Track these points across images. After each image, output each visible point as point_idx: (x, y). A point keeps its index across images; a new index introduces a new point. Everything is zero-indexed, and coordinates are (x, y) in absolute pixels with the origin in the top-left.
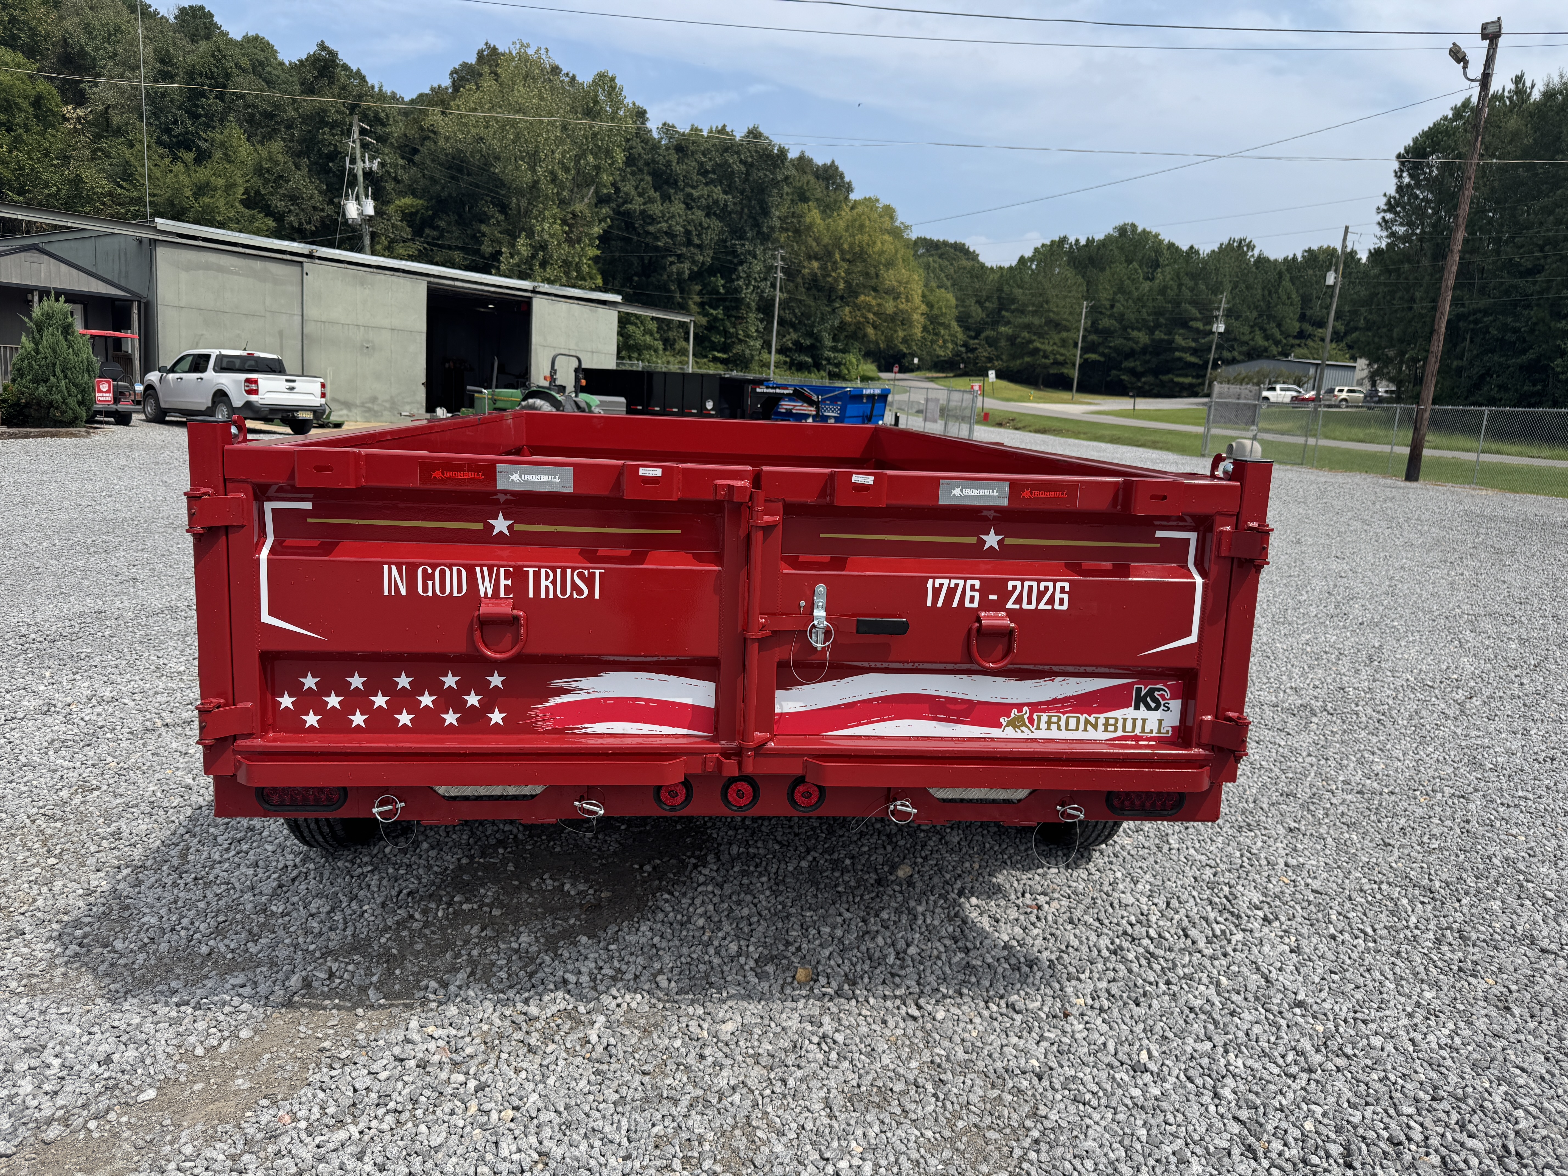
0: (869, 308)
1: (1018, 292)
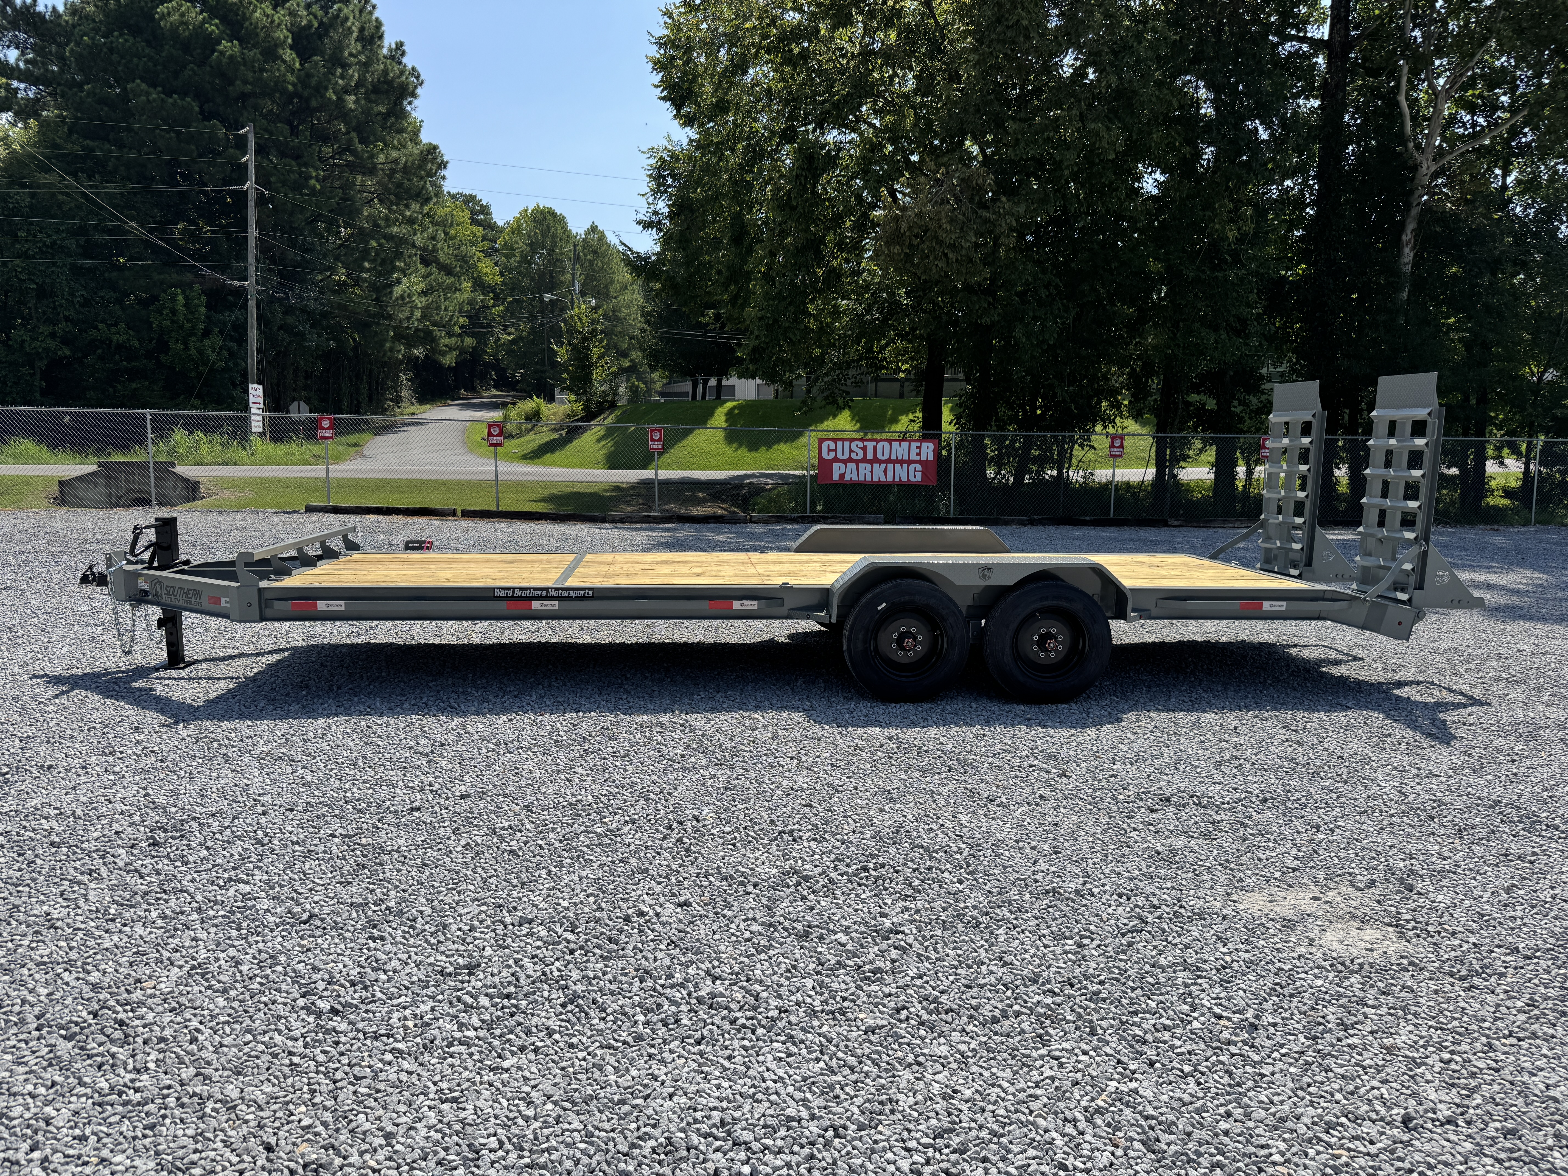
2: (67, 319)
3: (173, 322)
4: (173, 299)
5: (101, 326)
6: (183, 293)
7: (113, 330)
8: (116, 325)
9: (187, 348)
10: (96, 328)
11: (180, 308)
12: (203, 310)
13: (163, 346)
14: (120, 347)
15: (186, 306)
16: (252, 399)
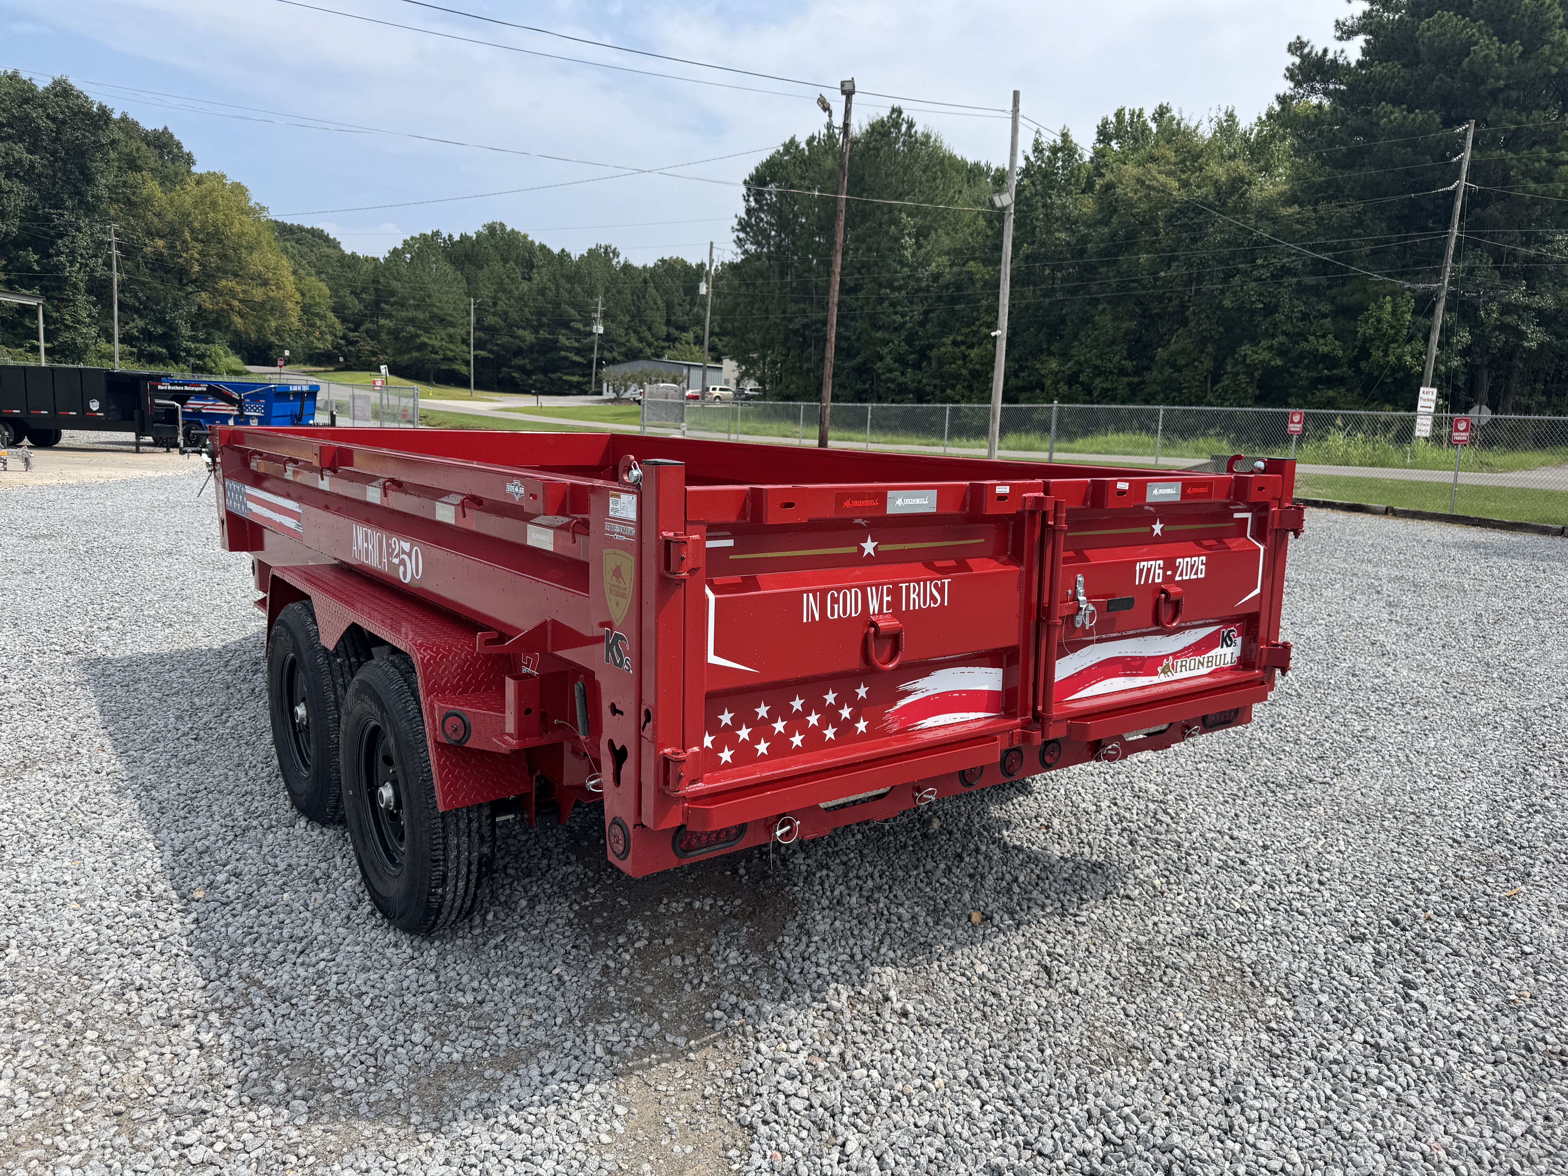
0: (233, 294)
1: (396, 285)
2: (1284, 333)
3: (1377, 330)
4: (1381, 308)
5: (1311, 338)
6: (1394, 300)
7: (1321, 341)
8: (1324, 336)
9: (1386, 355)
10: (1307, 340)
11: (1386, 316)
12: (1408, 317)
13: (1364, 353)
14: (1325, 356)
15: (1394, 313)
16: (1421, 403)
